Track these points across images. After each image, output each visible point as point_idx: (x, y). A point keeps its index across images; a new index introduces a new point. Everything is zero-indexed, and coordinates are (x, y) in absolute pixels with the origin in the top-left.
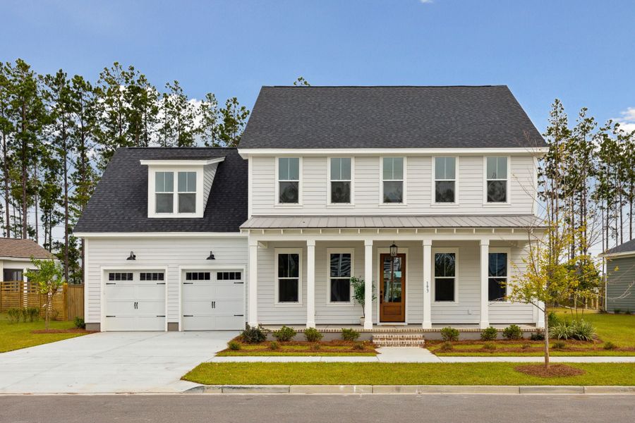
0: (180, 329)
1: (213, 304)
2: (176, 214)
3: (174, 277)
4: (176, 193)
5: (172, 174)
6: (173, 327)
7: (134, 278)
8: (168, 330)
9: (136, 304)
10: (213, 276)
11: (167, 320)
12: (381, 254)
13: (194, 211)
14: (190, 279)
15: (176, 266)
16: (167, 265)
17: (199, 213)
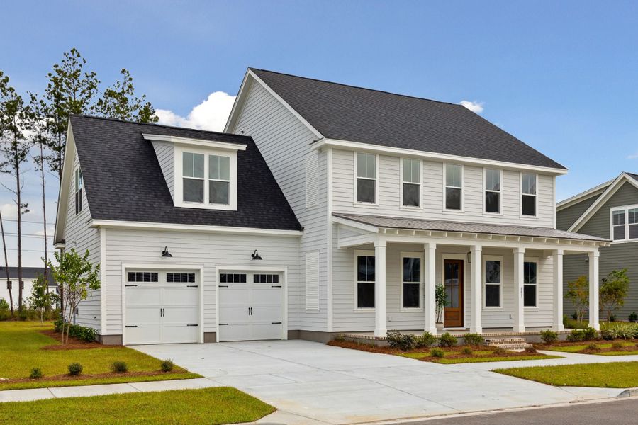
0: (218, 341)
1: (250, 310)
2: (206, 205)
3: (209, 278)
4: (206, 180)
5: (202, 157)
6: (210, 338)
7: (159, 279)
8: (205, 342)
9: (162, 312)
10: (250, 278)
11: (203, 329)
12: (445, 260)
13: (226, 202)
14: (225, 282)
15: (213, 265)
16: (203, 264)
17: (233, 205)
